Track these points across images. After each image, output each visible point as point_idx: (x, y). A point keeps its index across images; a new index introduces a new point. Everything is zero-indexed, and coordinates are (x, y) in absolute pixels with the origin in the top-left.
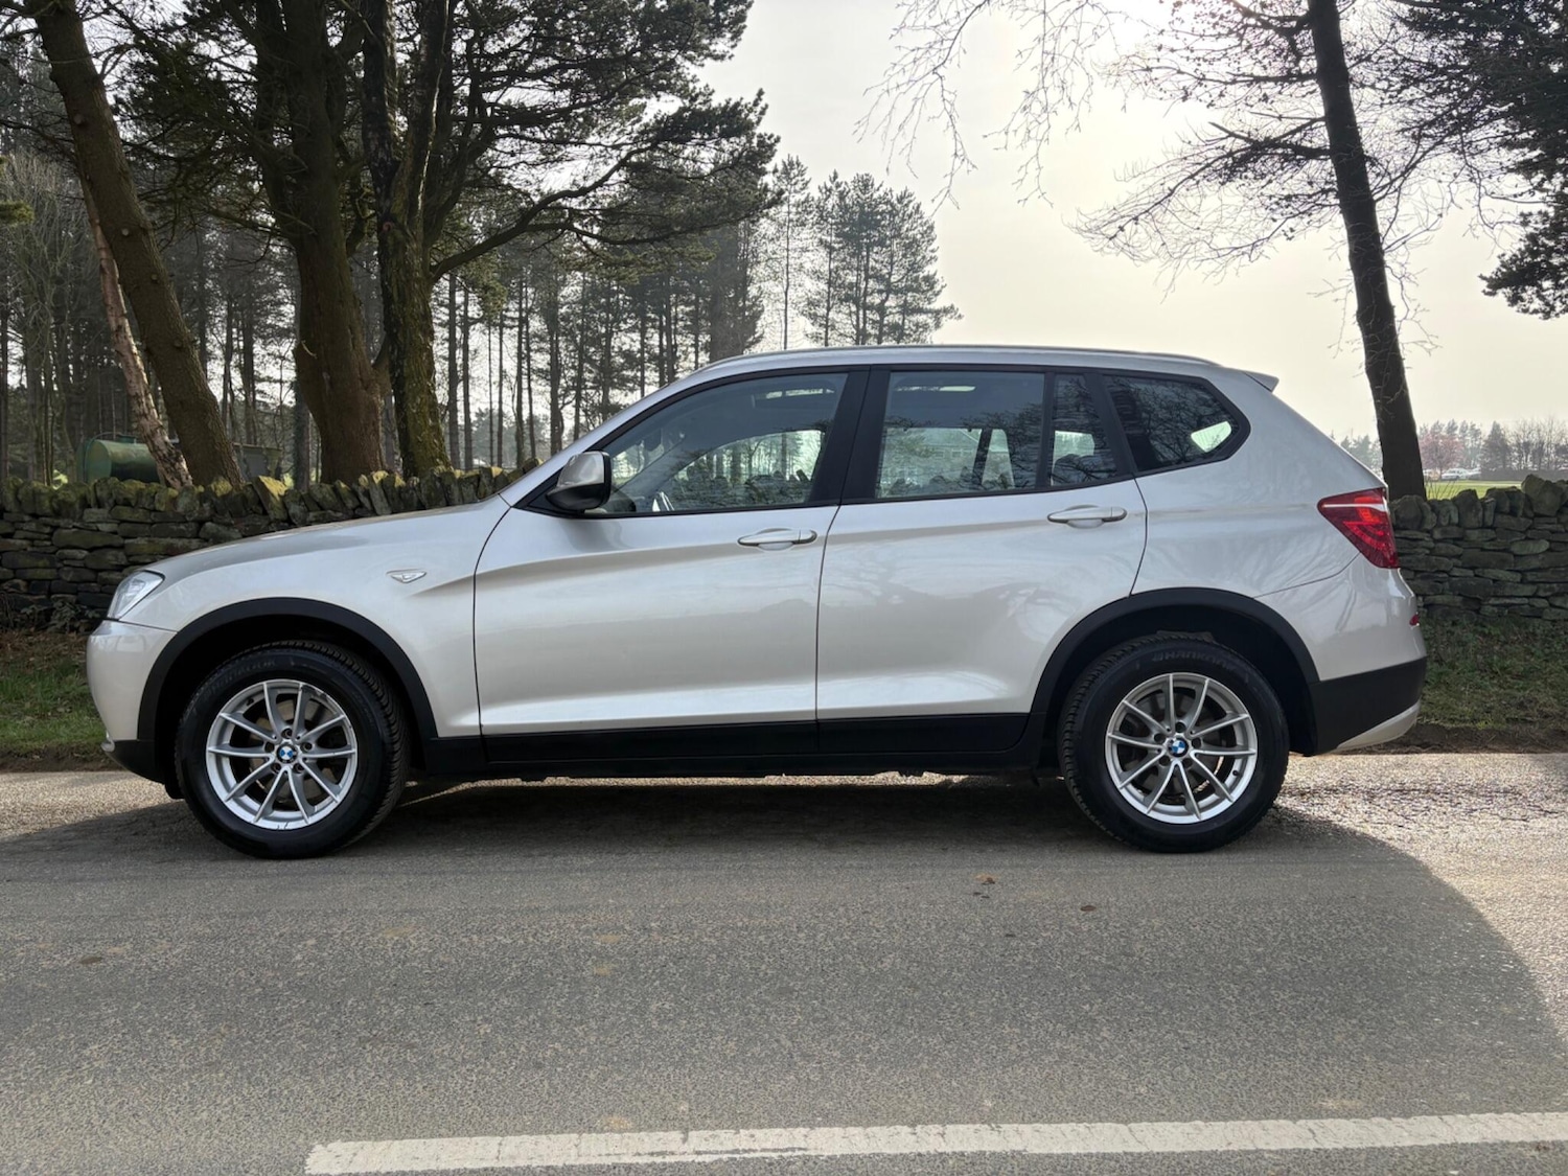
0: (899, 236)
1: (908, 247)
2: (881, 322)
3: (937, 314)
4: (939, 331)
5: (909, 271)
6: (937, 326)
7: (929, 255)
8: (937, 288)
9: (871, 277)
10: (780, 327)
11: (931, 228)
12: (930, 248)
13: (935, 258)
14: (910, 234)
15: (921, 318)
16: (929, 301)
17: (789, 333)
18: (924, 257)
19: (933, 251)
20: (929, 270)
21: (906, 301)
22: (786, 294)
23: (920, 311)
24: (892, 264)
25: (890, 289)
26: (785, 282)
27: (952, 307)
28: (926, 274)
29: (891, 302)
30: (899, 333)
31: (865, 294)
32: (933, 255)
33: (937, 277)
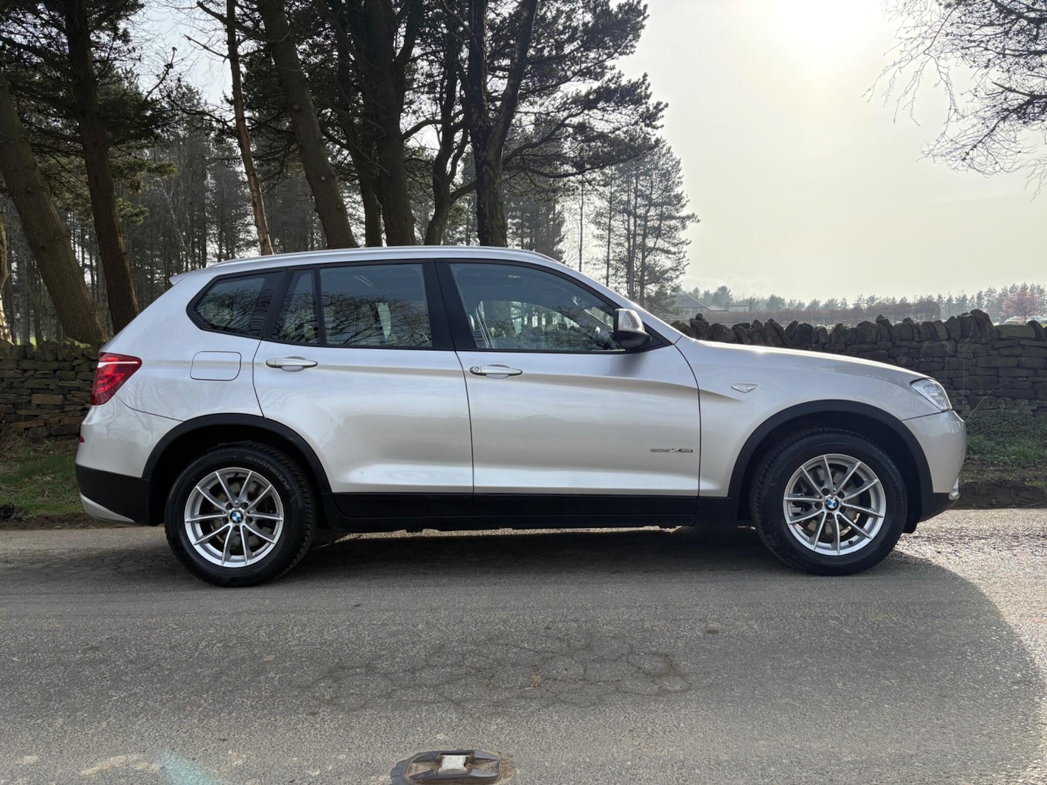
0: (656, 168)
1: (663, 175)
2: (645, 226)
3: (683, 219)
4: (685, 231)
5: (663, 192)
6: (684, 227)
7: (677, 180)
8: (683, 202)
9: (639, 196)
10: (577, 231)
11: (679, 162)
12: (678, 176)
13: (681, 183)
14: (665, 166)
15: (673, 223)
16: (677, 210)
17: (583, 235)
18: (673, 182)
19: (679, 178)
20: (678, 190)
21: (662, 211)
22: (581, 209)
23: (673, 218)
24: (652, 187)
25: (651, 203)
26: (581, 201)
27: (693, 215)
28: (675, 193)
29: (652, 212)
30: (658, 233)
31: (635, 208)
32: (680, 180)
33: (683, 195)
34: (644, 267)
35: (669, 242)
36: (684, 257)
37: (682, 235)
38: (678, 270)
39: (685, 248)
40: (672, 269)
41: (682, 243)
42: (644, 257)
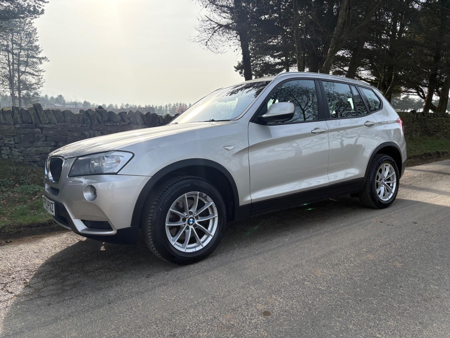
0: (23, 30)
1: (27, 35)
2: (19, 60)
3: (40, 59)
4: (41, 65)
5: (28, 43)
6: (41, 63)
7: (35, 38)
8: (40, 50)
9: (14, 43)
11: (36, 29)
12: (36, 36)
13: (38, 40)
14: (28, 30)
15: (34, 60)
18: (33, 39)
19: (36, 37)
20: (36, 44)
21: (28, 53)
23: (35, 58)
24: (21, 40)
25: (21, 48)
27: (46, 57)
28: (35, 45)
29: (23, 53)
30: (26, 64)
31: (12, 49)
32: (37, 39)
33: (39, 46)
34: (20, 81)
35: (33, 70)
36: (42, 78)
37: (40, 67)
38: (39, 84)
39: (42, 74)
40: (35, 84)
41: (40, 71)
42: (19, 76)
